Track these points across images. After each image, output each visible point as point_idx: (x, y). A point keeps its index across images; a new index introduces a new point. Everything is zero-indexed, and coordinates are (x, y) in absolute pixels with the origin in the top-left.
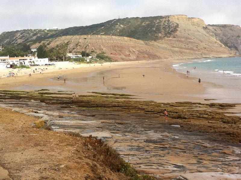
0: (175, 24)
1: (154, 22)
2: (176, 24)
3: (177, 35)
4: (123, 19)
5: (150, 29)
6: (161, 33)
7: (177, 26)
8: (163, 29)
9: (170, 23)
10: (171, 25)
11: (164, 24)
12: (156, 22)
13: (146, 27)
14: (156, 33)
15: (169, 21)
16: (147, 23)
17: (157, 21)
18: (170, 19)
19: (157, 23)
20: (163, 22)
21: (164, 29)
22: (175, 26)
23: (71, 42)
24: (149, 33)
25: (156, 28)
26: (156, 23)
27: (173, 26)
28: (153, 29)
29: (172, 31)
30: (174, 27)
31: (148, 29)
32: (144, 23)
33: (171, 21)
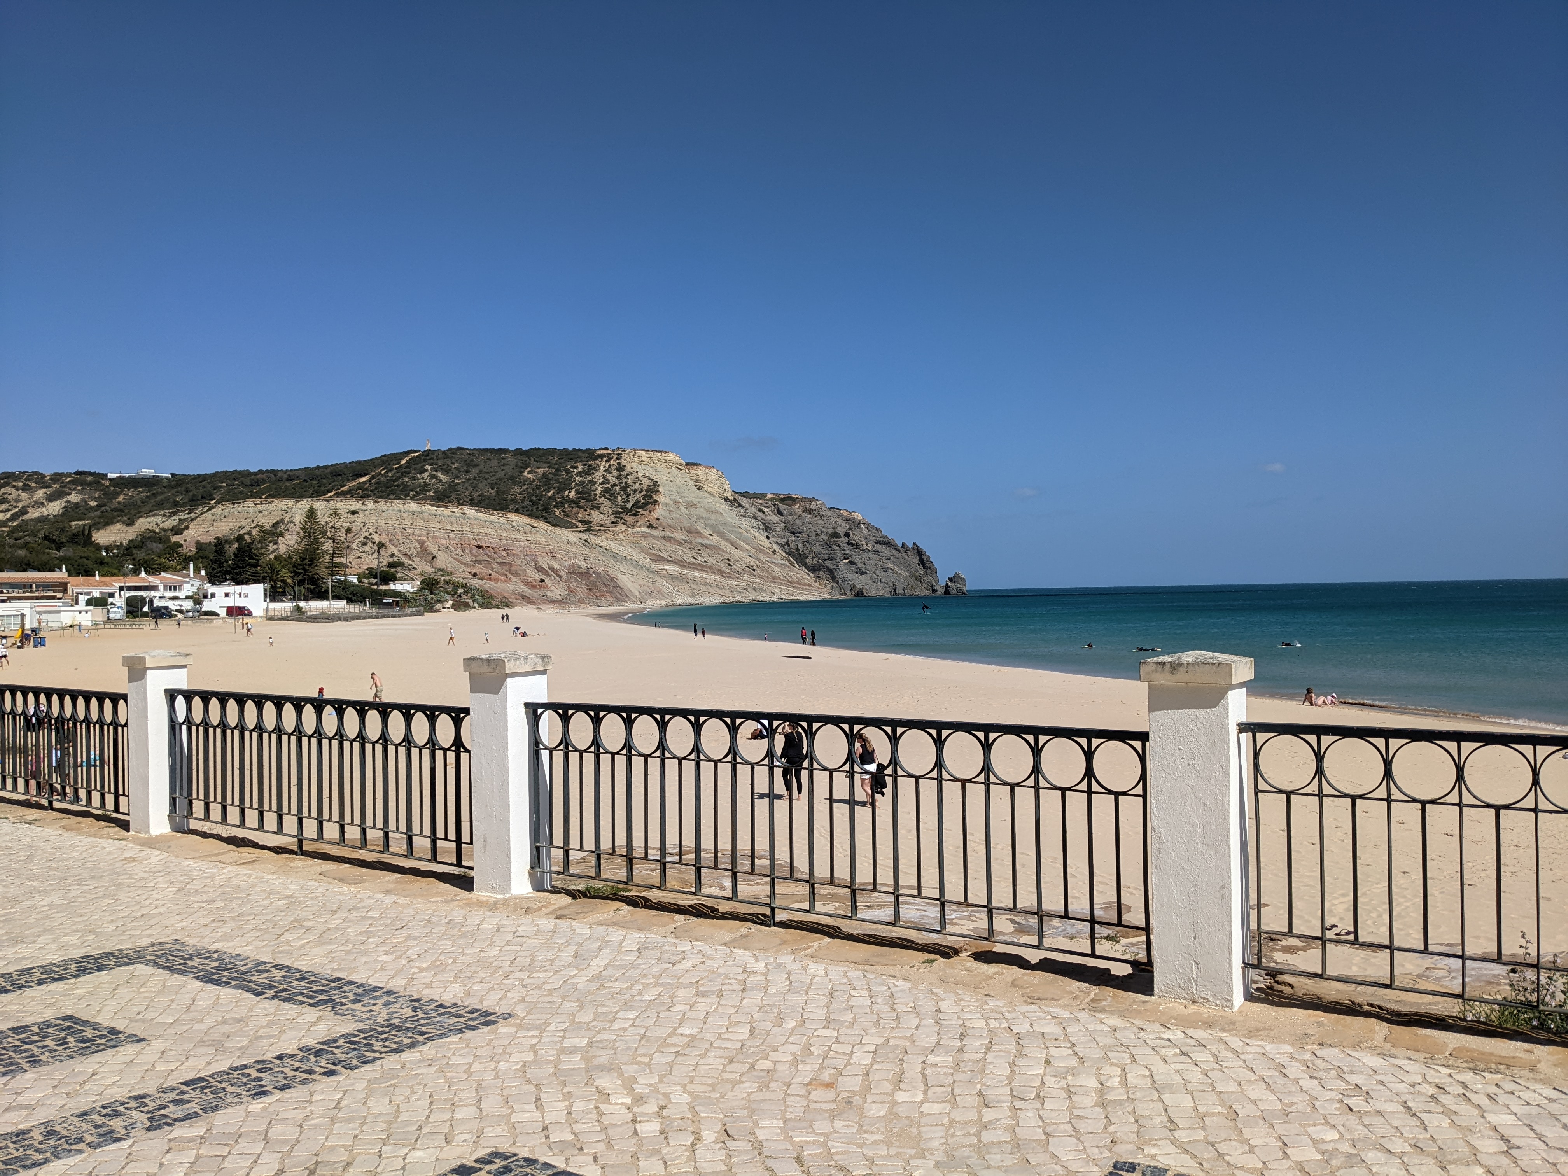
0: (646, 483)
1: (567, 471)
2: (649, 482)
3: (658, 519)
4: (444, 452)
5: (554, 495)
6: (598, 508)
7: (654, 488)
8: (604, 496)
9: (626, 477)
10: (630, 482)
11: (605, 481)
12: (576, 471)
13: (538, 487)
14: (580, 507)
15: (620, 468)
16: (540, 471)
17: (576, 467)
18: (623, 462)
19: (579, 474)
20: (601, 471)
21: (607, 495)
22: (645, 487)
23: (291, 522)
24: (555, 507)
25: (577, 492)
26: (577, 475)
27: (637, 486)
28: (567, 492)
29: (637, 505)
30: (642, 490)
31: (549, 492)
32: (529, 473)
33: (628, 469)
